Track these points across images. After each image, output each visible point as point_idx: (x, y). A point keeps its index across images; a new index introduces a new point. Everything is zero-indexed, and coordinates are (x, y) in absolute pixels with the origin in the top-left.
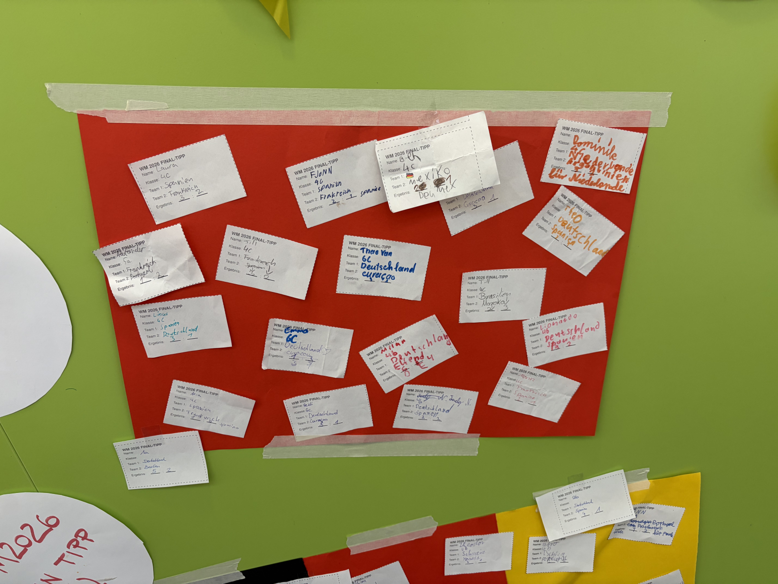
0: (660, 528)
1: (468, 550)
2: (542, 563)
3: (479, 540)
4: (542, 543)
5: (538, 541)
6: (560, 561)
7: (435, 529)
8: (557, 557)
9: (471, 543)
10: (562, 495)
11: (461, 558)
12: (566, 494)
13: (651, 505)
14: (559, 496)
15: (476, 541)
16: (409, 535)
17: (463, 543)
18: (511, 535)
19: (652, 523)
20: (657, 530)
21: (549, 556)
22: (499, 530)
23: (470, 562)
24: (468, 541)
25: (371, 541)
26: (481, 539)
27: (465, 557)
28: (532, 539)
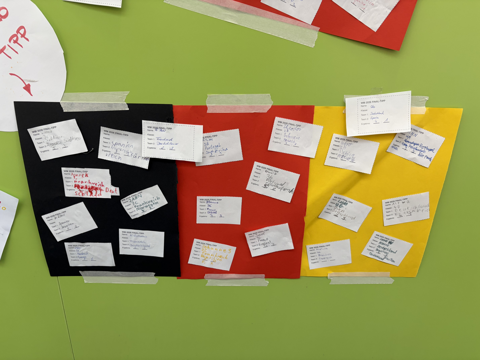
0: (424, 151)
1: (288, 133)
2: (337, 159)
3: (298, 126)
4: (341, 141)
5: (338, 138)
6: (350, 160)
7: (270, 108)
8: (348, 156)
9: (292, 127)
10: (364, 103)
11: (283, 138)
12: (367, 102)
13: (422, 130)
14: (362, 103)
15: (296, 127)
16: (251, 107)
17: (286, 125)
18: (321, 128)
19: (419, 146)
20: (421, 152)
21: (343, 154)
22: (314, 122)
23: (288, 143)
24: (291, 124)
25: (223, 105)
26: (300, 126)
27: (285, 138)
28: (335, 135)
